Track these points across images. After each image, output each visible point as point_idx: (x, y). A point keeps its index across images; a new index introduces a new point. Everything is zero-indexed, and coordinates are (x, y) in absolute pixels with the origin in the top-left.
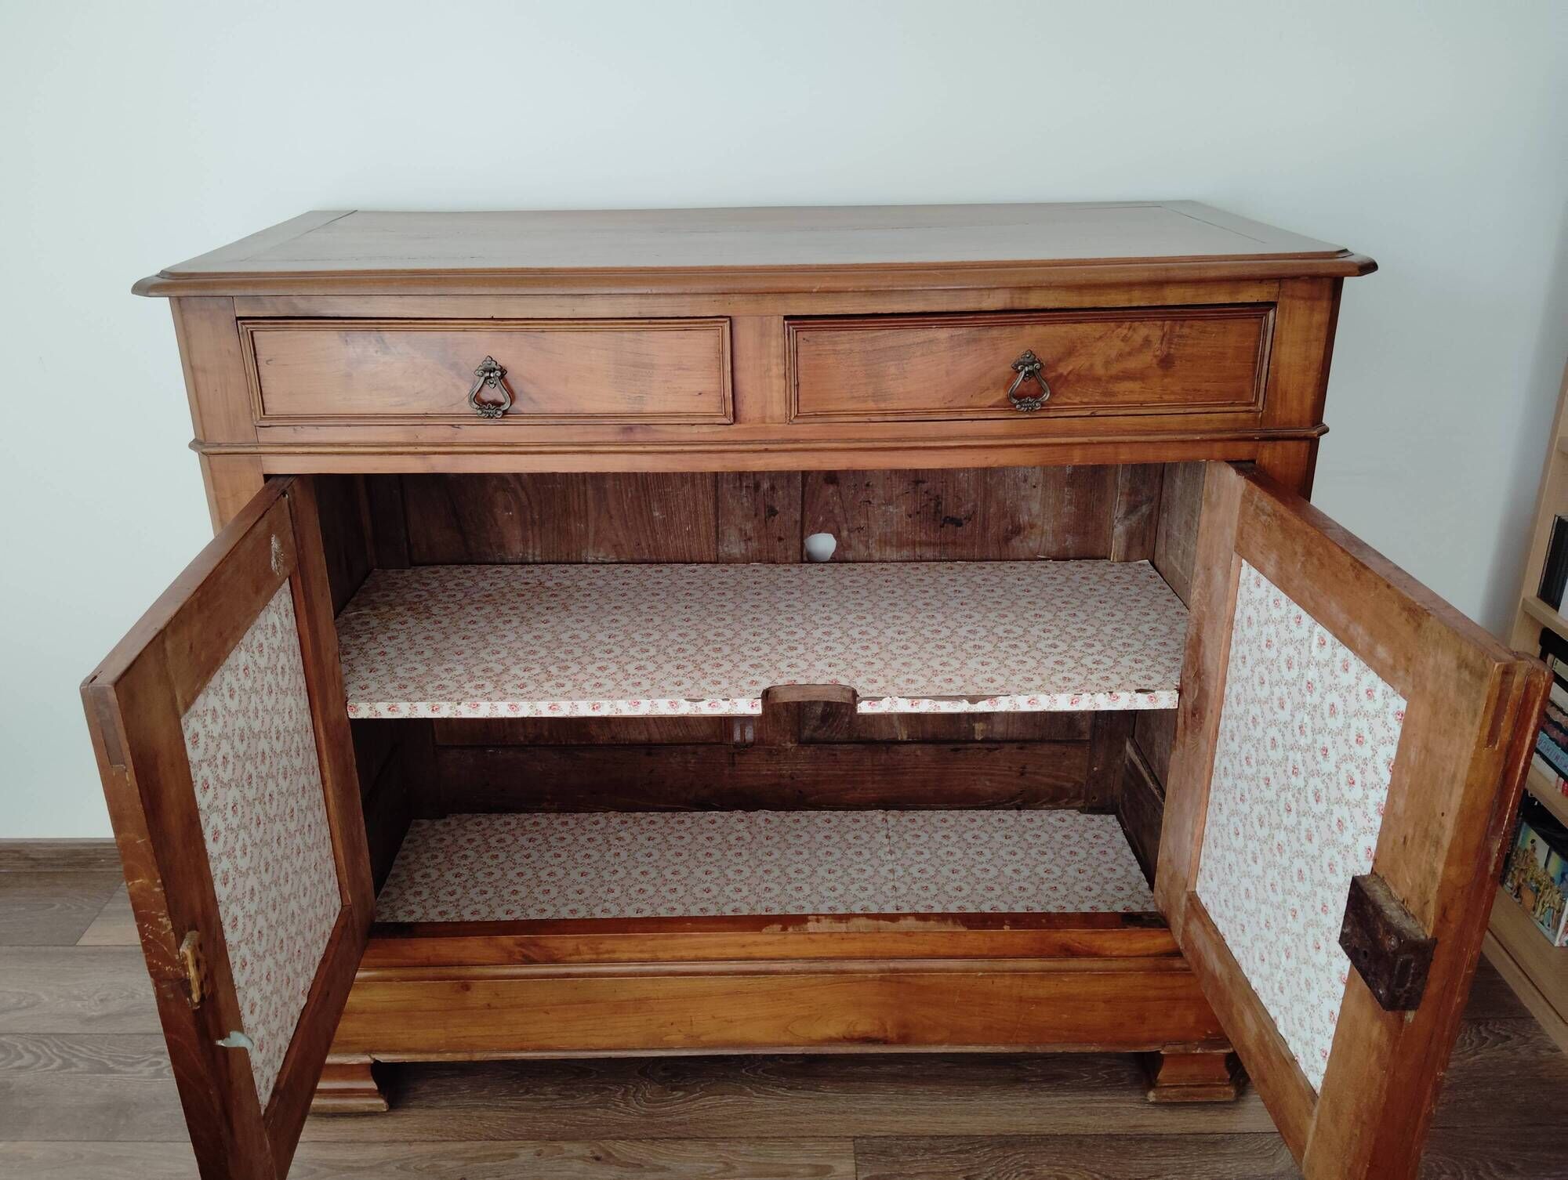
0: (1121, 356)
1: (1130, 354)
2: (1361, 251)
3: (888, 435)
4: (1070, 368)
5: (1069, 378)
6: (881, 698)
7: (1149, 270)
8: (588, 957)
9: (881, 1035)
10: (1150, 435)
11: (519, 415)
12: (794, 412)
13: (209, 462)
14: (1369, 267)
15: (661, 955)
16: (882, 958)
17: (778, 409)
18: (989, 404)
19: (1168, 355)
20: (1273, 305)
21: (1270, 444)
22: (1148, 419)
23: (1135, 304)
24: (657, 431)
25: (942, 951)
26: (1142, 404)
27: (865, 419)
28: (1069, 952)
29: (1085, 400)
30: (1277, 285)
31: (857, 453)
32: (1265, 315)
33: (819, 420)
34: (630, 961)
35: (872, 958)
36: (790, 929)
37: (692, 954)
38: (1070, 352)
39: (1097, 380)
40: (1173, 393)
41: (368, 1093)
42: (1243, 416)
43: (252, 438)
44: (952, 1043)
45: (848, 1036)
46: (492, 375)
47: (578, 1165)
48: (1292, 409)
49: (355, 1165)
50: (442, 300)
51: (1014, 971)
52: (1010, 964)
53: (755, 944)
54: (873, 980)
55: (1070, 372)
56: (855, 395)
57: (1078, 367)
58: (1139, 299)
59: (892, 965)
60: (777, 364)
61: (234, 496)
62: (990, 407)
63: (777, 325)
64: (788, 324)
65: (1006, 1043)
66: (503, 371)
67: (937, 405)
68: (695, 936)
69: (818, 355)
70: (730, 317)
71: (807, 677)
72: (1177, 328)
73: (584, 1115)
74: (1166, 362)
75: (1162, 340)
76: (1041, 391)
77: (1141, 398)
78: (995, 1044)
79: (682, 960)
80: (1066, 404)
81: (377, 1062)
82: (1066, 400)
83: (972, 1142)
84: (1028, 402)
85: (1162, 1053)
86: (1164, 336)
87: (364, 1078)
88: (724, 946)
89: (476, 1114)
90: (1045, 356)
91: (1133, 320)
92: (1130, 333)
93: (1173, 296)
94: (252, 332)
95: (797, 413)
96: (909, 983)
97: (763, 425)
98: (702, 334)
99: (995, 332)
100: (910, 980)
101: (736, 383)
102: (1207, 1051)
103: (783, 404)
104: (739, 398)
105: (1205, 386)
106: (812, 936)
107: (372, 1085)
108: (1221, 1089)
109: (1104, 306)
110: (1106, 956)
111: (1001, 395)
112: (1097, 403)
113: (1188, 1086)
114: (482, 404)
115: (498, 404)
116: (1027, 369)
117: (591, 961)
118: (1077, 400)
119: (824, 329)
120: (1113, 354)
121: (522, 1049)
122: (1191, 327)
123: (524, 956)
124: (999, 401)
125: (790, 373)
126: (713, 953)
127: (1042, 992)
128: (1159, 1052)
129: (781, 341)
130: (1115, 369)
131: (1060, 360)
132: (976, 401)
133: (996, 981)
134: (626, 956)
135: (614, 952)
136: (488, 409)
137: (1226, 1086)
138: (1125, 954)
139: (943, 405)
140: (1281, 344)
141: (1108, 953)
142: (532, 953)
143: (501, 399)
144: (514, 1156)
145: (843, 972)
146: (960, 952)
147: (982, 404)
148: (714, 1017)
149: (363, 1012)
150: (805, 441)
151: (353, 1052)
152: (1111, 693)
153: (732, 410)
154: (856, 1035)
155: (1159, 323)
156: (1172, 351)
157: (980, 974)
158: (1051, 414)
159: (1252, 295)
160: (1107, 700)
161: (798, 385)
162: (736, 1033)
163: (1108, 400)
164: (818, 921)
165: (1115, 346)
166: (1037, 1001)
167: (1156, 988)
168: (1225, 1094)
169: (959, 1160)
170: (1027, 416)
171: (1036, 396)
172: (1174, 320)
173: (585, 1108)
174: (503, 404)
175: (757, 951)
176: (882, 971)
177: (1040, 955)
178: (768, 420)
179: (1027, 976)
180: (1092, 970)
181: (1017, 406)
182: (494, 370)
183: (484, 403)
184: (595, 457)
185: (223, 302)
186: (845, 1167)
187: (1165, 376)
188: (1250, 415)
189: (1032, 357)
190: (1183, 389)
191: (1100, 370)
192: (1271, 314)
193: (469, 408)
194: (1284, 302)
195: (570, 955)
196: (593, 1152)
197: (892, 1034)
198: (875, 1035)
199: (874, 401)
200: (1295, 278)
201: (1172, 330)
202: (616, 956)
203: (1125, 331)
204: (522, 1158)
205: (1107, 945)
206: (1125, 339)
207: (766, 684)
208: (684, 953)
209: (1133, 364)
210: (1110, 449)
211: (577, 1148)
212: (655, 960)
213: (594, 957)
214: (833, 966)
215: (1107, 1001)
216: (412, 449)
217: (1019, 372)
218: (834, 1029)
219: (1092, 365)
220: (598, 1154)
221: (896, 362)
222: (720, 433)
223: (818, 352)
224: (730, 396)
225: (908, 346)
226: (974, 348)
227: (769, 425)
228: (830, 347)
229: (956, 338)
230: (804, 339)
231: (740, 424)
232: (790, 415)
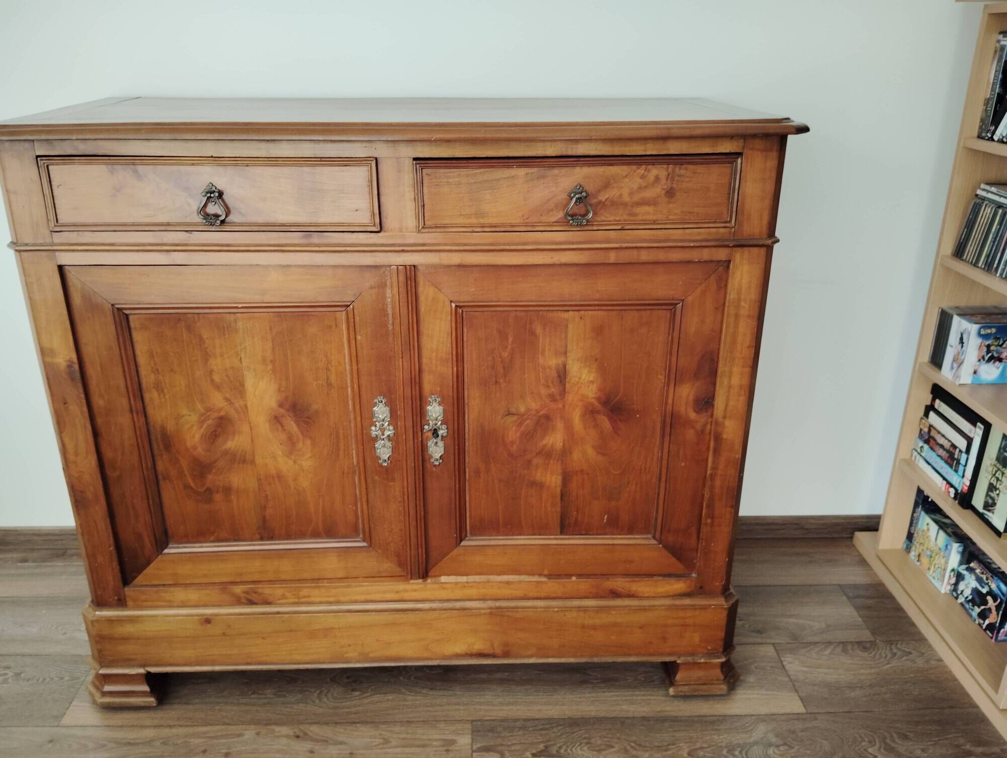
0: (640, 188)
1: (646, 187)
2: (798, 119)
3: (486, 241)
4: (607, 196)
5: (606, 203)
7: (657, 129)
8: (292, 600)
9: (491, 652)
10: (660, 242)
11: (233, 224)
12: (421, 224)
13: (20, 256)
14: (804, 129)
15: (342, 599)
16: (491, 600)
17: (411, 222)
18: (553, 221)
19: (672, 188)
20: (739, 154)
21: (739, 250)
22: (659, 232)
23: (649, 153)
24: (328, 237)
25: (531, 595)
26: (654, 222)
27: (470, 230)
28: (615, 594)
29: (617, 218)
30: (742, 140)
31: (464, 254)
32: (735, 161)
33: (438, 230)
34: (321, 603)
35: (484, 599)
36: (428, 581)
37: (363, 598)
38: (606, 186)
39: (625, 205)
40: (675, 214)
41: (142, 694)
42: (722, 230)
43: (48, 240)
44: (538, 656)
45: (469, 653)
46: (212, 195)
47: (284, 741)
48: (754, 226)
49: (132, 741)
50: (177, 143)
51: (579, 607)
52: (576, 603)
53: (406, 591)
54: (485, 614)
55: (607, 199)
56: (463, 213)
57: (612, 196)
58: (651, 149)
59: (498, 604)
60: (409, 191)
61: (38, 280)
62: (553, 222)
63: (408, 164)
64: (416, 164)
65: (574, 656)
66: (221, 194)
67: (518, 221)
69: (437, 185)
70: (376, 159)
72: (677, 169)
73: (291, 708)
74: (670, 193)
75: (667, 178)
76: (587, 212)
77: (654, 218)
78: (569, 657)
79: (356, 602)
80: (604, 221)
81: (149, 673)
82: (605, 219)
83: (550, 723)
84: (578, 219)
85: (678, 662)
86: (668, 175)
87: (141, 683)
88: (384, 592)
89: (217, 708)
90: (590, 188)
91: (648, 164)
92: (646, 173)
93: (674, 148)
94: (47, 166)
95: (423, 226)
96: (508, 616)
97: (401, 233)
98: (357, 168)
99: (556, 171)
100: (509, 614)
101: (381, 204)
102: (707, 661)
103: (414, 219)
104: (383, 215)
105: (696, 210)
106: (443, 585)
107: (146, 688)
108: (717, 686)
109: (629, 154)
110: (641, 597)
111: (560, 215)
112: (625, 221)
113: (695, 684)
114: (207, 216)
115: (217, 216)
116: (577, 196)
117: (294, 604)
118: (612, 218)
119: (440, 167)
120: (635, 187)
121: (248, 664)
122: (686, 169)
123: (248, 600)
124: (559, 219)
125: (418, 197)
126: (378, 597)
127: (597, 621)
128: (675, 662)
129: (411, 175)
130: (637, 198)
131: (599, 191)
132: (544, 219)
133: (567, 614)
134: (318, 600)
135: (309, 597)
136: (212, 221)
137: (721, 684)
138: (653, 595)
139: (522, 221)
140: (746, 181)
141: (641, 595)
142: (254, 597)
143: (219, 212)
144: (240, 735)
145: (464, 609)
146: (543, 595)
147: (548, 221)
148: (377, 641)
149: (138, 639)
150: (430, 245)
151: (133, 666)
153: (378, 221)
154: (474, 651)
155: (665, 166)
156: (674, 186)
157: (556, 609)
158: (595, 228)
159: (726, 147)
161: (424, 205)
162: (394, 651)
163: (632, 219)
165: (637, 182)
166: (594, 628)
167: (673, 618)
168: (720, 689)
169: (541, 735)
170: (579, 229)
171: (584, 216)
172: (675, 164)
173: (292, 704)
174: (220, 216)
175: (406, 596)
176: (491, 608)
177: (597, 596)
178: (404, 230)
179: (587, 610)
180: (630, 606)
181: (571, 222)
182: (214, 192)
183: (208, 215)
184: (286, 254)
185: (27, 145)
186: (464, 740)
187: (669, 203)
188: (727, 230)
189: (581, 188)
190: (682, 212)
191: (626, 198)
192: (739, 160)
193: (199, 219)
194: (747, 152)
195: (280, 599)
196: (295, 733)
197: (498, 651)
198: (486, 652)
199: (475, 217)
200: (754, 136)
201: (674, 171)
202: (311, 600)
203: (643, 172)
204: (246, 737)
205: (640, 589)
206: (643, 177)
208: (358, 598)
209: (648, 194)
210: (635, 252)
211: (284, 730)
212: (338, 602)
213: (296, 600)
214: (458, 605)
215: (641, 628)
216: (159, 248)
217: (572, 199)
218: (460, 648)
219: (621, 195)
220: (298, 733)
221: (490, 191)
222: (371, 238)
223: (437, 183)
224: (378, 212)
225: (498, 180)
226: (542, 182)
227: (405, 233)
228: (445, 180)
229: (530, 175)
230: (427, 174)
231: (385, 232)
232: (419, 227)
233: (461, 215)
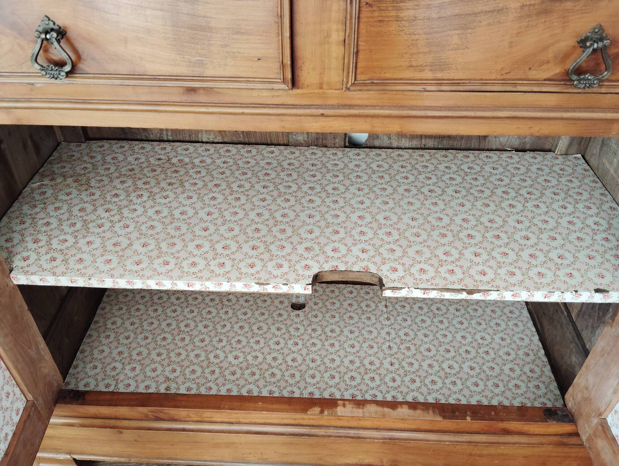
3: (440, 104)
6: (401, 288)
8: (195, 419)
9: (379, 464)
11: (85, 74)
12: (351, 80)
15: (243, 420)
16: (384, 430)
17: (336, 75)
18: (545, 78)
24: (219, 93)
25: (424, 428)
28: (507, 432)
33: (374, 88)
34: (222, 422)
36: (326, 413)
37: (262, 421)
45: (358, 464)
51: (470, 442)
53: (303, 419)
54: (378, 442)
60: (338, 30)
62: (545, 80)
68: (263, 414)
69: (380, 21)
71: (346, 263)
81: (75, 459)
84: (588, 79)
88: (283, 419)
95: (354, 80)
96: (401, 445)
97: (321, 91)
101: (295, 49)
103: (341, 71)
104: (298, 64)
106: (339, 417)
110: (529, 434)
111: (559, 69)
115: (62, 65)
116: (595, 46)
123: (155, 416)
124: (556, 75)
125: (350, 40)
126: (276, 421)
127: (485, 452)
132: (533, 74)
133: (457, 446)
134: (220, 420)
135: (212, 418)
139: (500, 77)
141: (532, 433)
142: (160, 416)
145: (359, 438)
147: (538, 76)
148: (275, 452)
149: (57, 437)
150: (360, 106)
151: (57, 453)
152: (576, 291)
153: (290, 76)
154: (364, 463)
157: (448, 443)
160: (572, 296)
161: (357, 52)
162: (289, 459)
164: (344, 405)
170: (582, 91)
171: (596, 73)
174: (66, 64)
175: (303, 422)
176: (384, 438)
178: (325, 86)
180: (520, 443)
181: (576, 83)
195: (184, 418)
197: (386, 464)
199: (431, 70)
205: (532, 429)
212: (239, 423)
213: (200, 419)
214: (352, 433)
215: (525, 457)
217: (586, 47)
218: (350, 461)
221: (460, 32)
222: (278, 96)
223: (380, 19)
224: (289, 63)
225: (476, 14)
226: (543, 20)
227: (326, 91)
228: (393, 13)
229: (527, 8)
230: (367, 4)
231: (298, 88)
232: (347, 82)
233: (411, 66)
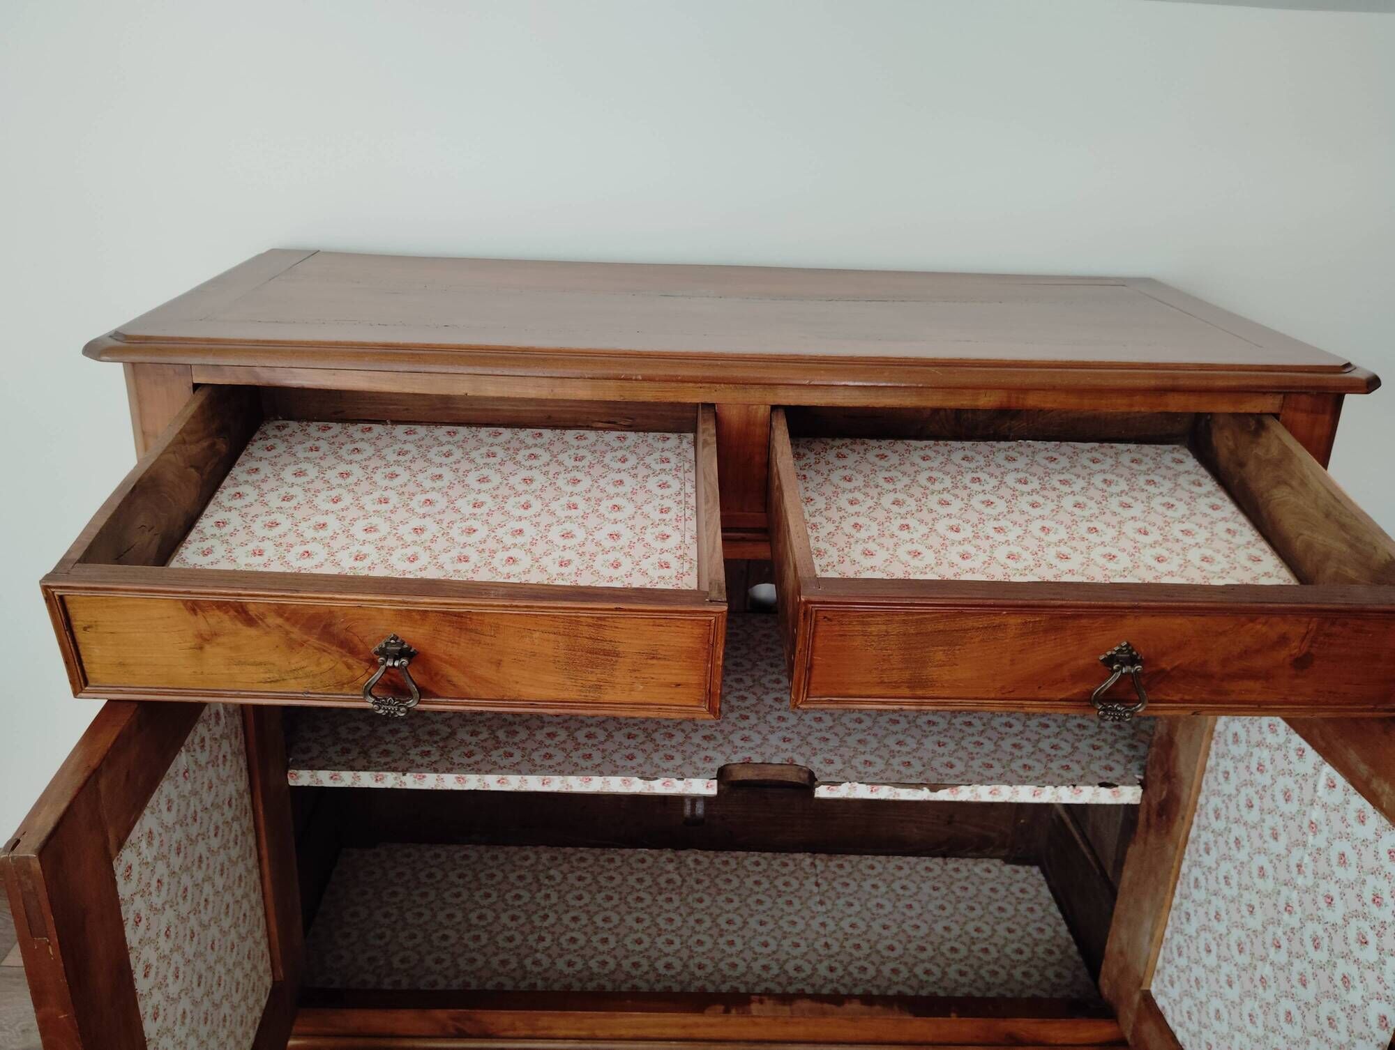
6: (840, 783)
8: (523, 1033)
14: (1372, 384)
15: (599, 1033)
16: (825, 1043)
25: (887, 1038)
30: (1282, 397)
34: (565, 1038)
35: (815, 1043)
36: (734, 1011)
37: (632, 1035)
53: (697, 1025)
68: (636, 1016)
71: (762, 754)
79: (620, 1038)
88: (664, 1025)
93: (1175, 403)
106: (751, 1019)
110: (1051, 1045)
117: (527, 1039)
123: (457, 1029)
126: (653, 1032)
134: (562, 1033)
135: (550, 1028)
138: (1070, 1042)
141: (1053, 1041)
142: (466, 1027)
146: (905, 1038)
152: (1074, 785)
159: (1255, 405)
160: (1069, 793)
164: (761, 1000)
175: (697, 1033)
177: (985, 1042)
194: (1287, 414)
195: (505, 1030)
200: (1300, 391)
202: (552, 1033)
205: (1053, 1033)
207: (720, 762)
208: (623, 1032)
212: (593, 1039)
213: (530, 1033)
